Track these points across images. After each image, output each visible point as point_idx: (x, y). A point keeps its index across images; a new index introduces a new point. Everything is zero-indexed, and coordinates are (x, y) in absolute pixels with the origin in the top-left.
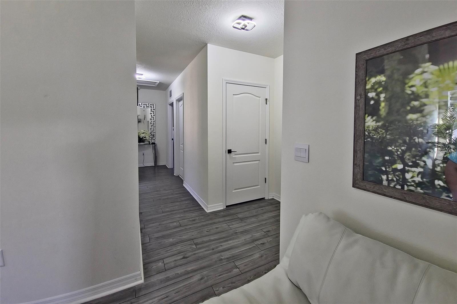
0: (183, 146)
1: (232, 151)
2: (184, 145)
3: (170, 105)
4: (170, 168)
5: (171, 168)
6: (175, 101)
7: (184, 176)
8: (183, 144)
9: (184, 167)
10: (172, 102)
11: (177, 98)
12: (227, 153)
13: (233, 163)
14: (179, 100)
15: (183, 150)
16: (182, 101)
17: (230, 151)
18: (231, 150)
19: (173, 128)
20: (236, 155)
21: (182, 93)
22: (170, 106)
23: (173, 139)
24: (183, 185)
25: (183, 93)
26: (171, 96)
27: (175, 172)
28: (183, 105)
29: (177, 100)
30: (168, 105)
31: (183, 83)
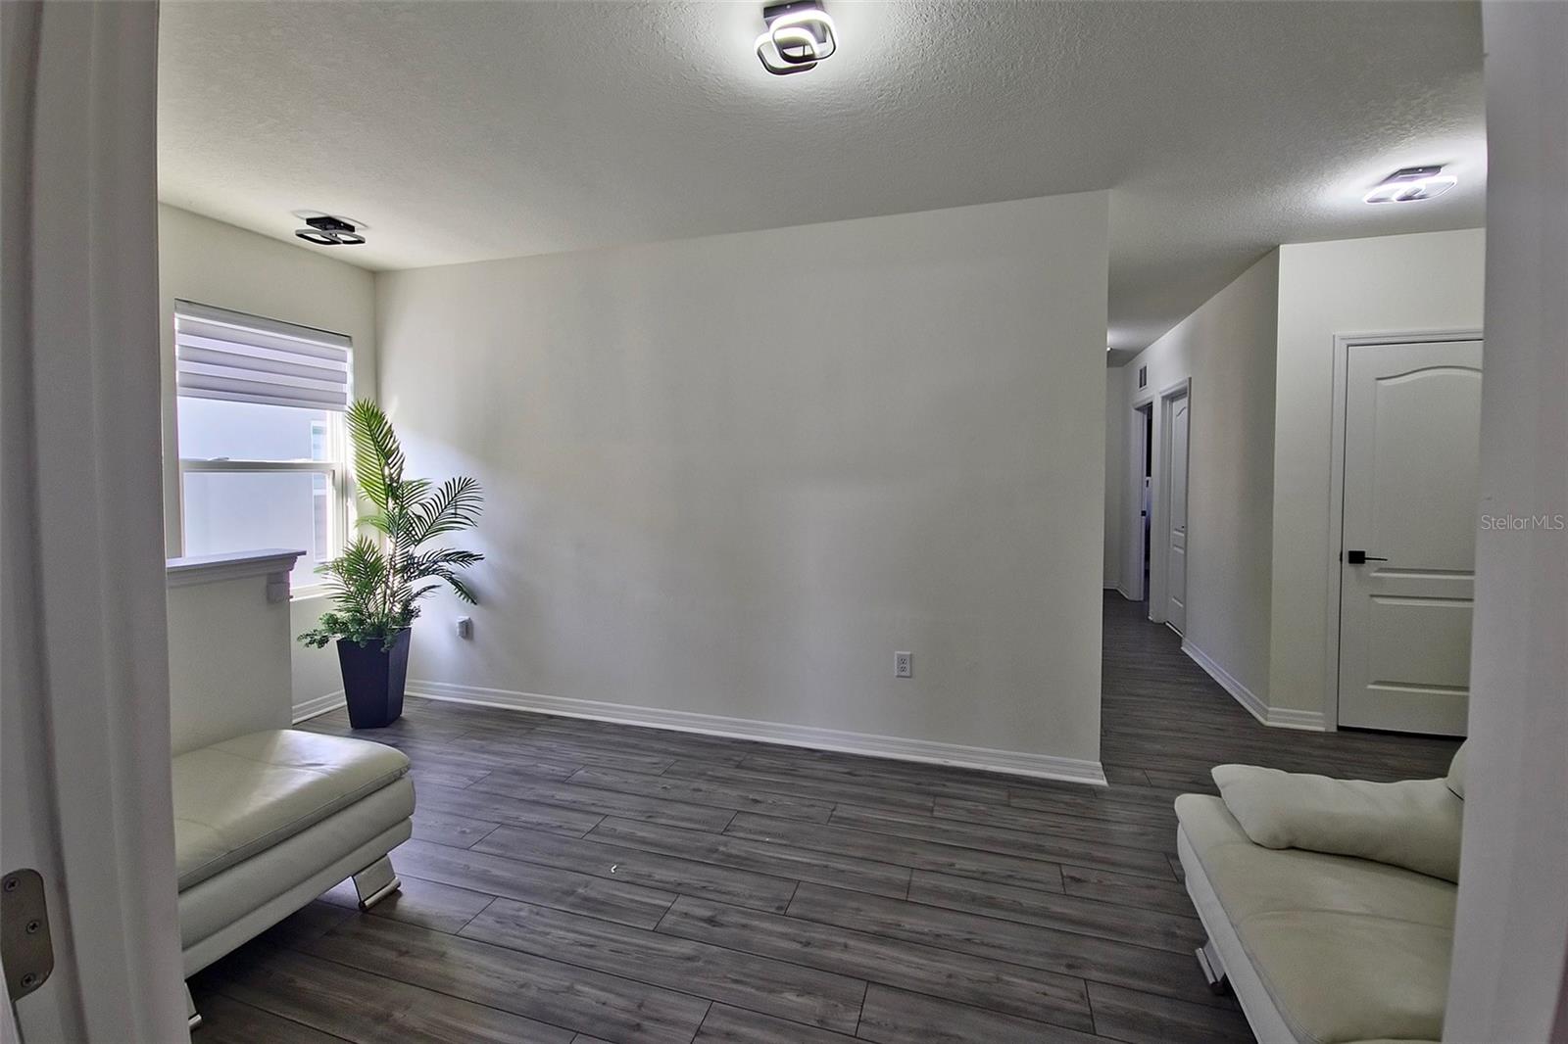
0: (1183, 535)
1: (1366, 556)
2: (1187, 531)
3: (1138, 409)
4: (1131, 598)
5: (1137, 600)
6: (1160, 399)
7: (1185, 625)
8: (1185, 528)
9: (1185, 596)
10: (1149, 401)
11: (1165, 391)
12: (1347, 559)
13: (1372, 596)
14: (1171, 398)
15: (1182, 544)
16: (1186, 399)
17: (1357, 558)
18: (1363, 553)
19: (1148, 478)
20: (1381, 570)
21: (1186, 377)
22: (1140, 414)
23: (1144, 513)
24: (1182, 648)
25: (1190, 379)
26: (1143, 382)
27: (1151, 610)
28: (1186, 410)
29: (1164, 398)
30: (1134, 411)
31: (1190, 349)
